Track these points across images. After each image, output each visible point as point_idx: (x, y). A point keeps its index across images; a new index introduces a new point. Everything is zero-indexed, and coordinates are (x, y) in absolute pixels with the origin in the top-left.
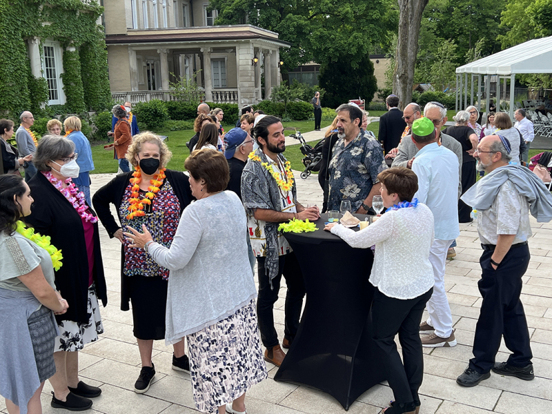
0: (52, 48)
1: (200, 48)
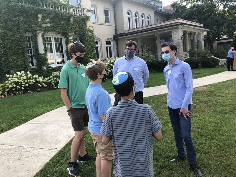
0: (61, 38)
1: (155, 35)
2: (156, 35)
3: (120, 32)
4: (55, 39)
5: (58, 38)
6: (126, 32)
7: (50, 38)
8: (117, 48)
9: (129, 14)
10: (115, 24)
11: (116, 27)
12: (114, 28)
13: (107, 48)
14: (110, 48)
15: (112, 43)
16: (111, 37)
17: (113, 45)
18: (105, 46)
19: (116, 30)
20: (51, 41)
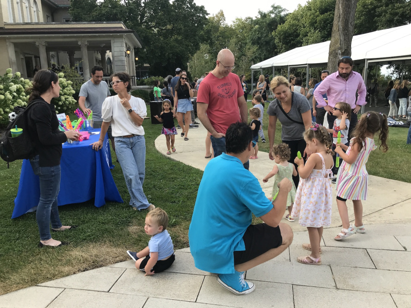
1: (77, 42)
2: (79, 43)
6: (7, 27)
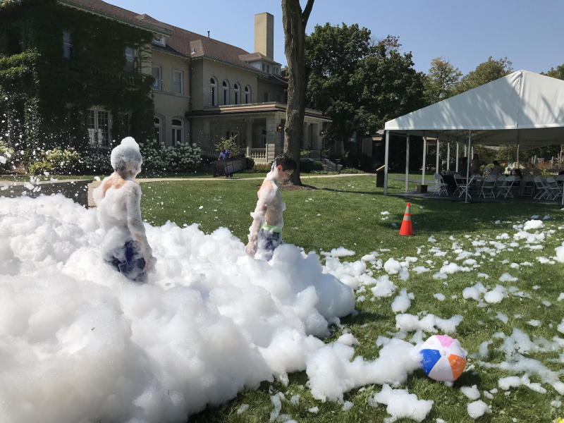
0: (107, 113)
1: (244, 120)
2: (246, 121)
3: (197, 107)
4: (99, 112)
5: (103, 113)
6: (205, 110)
7: (93, 112)
8: (191, 132)
9: (212, 81)
10: (190, 95)
11: (191, 99)
12: (188, 101)
13: (173, 130)
14: (179, 132)
15: (182, 123)
16: (182, 114)
17: (183, 127)
18: (169, 126)
19: (190, 104)
20: (93, 116)
